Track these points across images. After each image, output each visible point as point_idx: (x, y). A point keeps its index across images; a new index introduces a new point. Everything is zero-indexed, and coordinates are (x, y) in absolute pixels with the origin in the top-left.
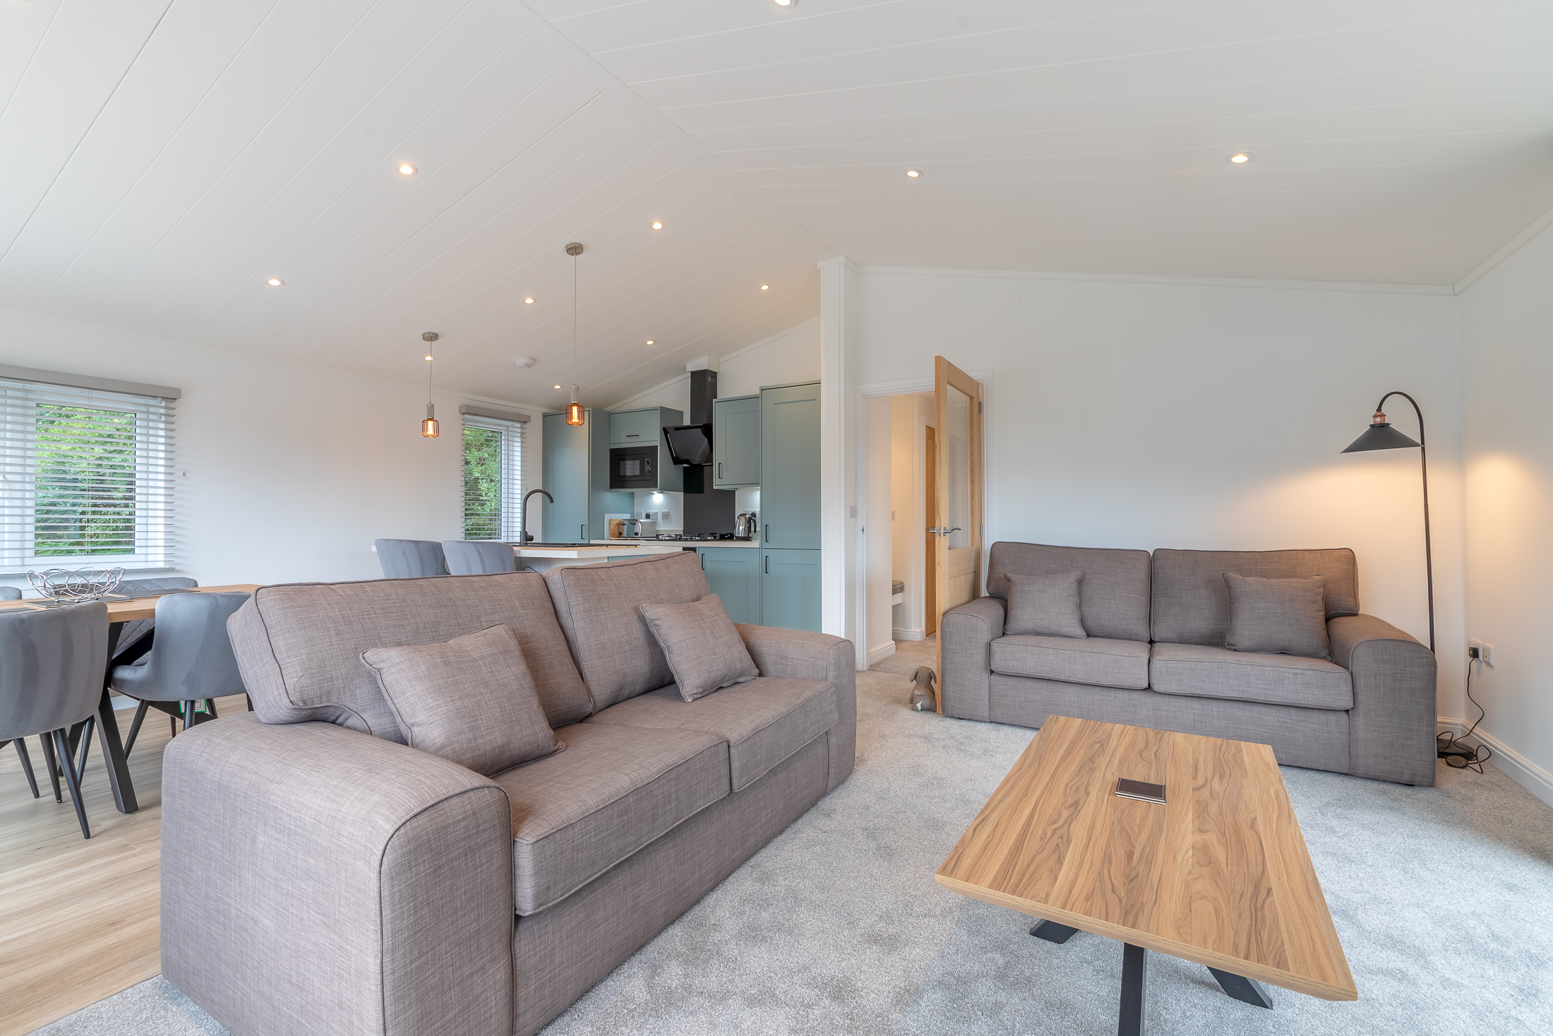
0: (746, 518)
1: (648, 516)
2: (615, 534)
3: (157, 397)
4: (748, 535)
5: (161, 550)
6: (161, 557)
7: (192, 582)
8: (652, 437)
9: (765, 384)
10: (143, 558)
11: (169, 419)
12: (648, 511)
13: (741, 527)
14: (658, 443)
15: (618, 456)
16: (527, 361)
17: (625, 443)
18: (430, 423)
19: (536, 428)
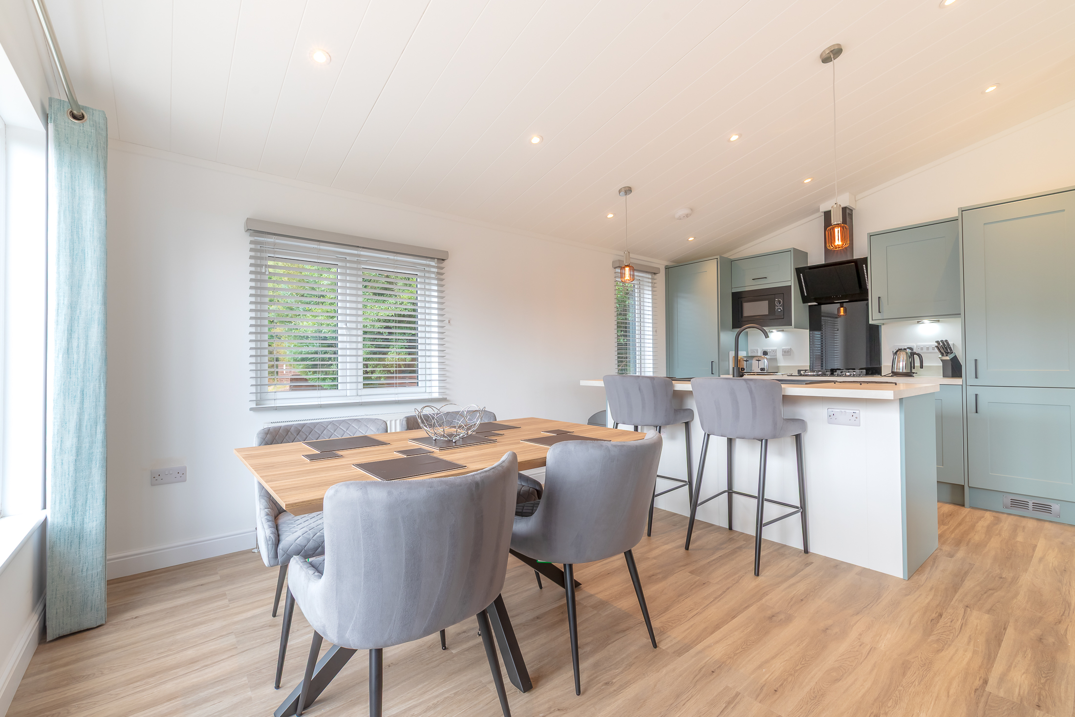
0: (907, 353)
3: (434, 258)
4: (911, 370)
5: (436, 383)
6: (436, 389)
7: (492, 415)
8: (785, 277)
9: (965, 204)
10: (423, 390)
11: (440, 275)
12: (765, 349)
14: (790, 284)
15: (738, 300)
16: (687, 211)
17: (748, 285)
19: (661, 278)
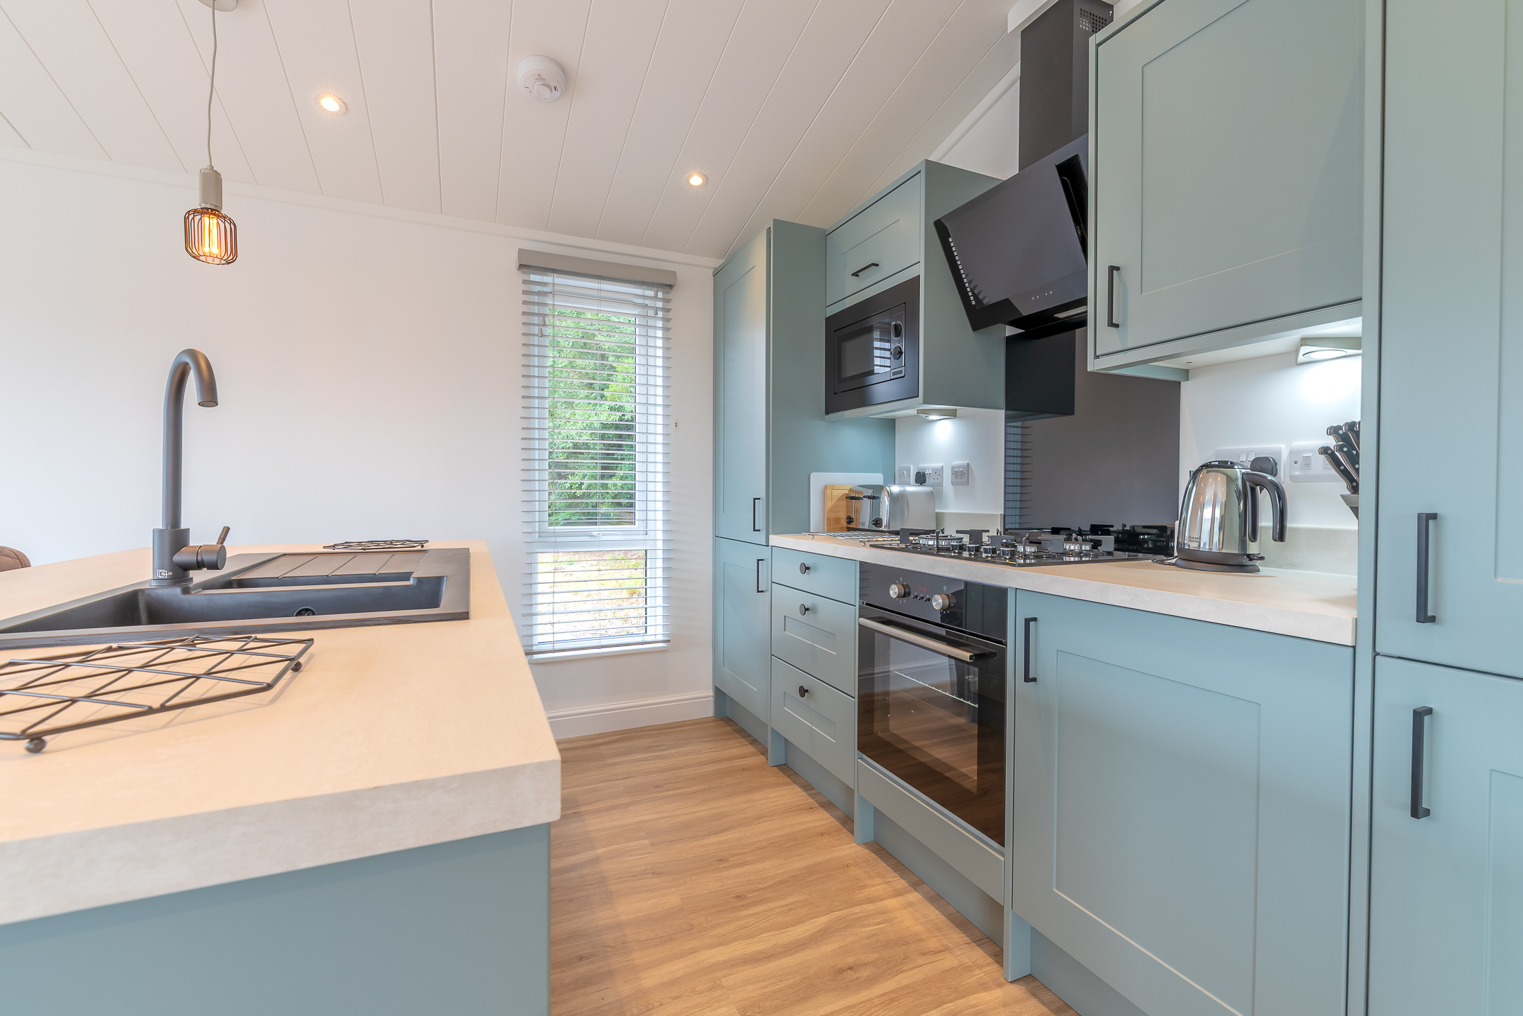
0: (1230, 480)
1: (921, 478)
2: (837, 520)
4: (1243, 545)
12: (920, 465)
13: (1207, 513)
14: (920, 270)
17: (852, 294)
18: (210, 223)
